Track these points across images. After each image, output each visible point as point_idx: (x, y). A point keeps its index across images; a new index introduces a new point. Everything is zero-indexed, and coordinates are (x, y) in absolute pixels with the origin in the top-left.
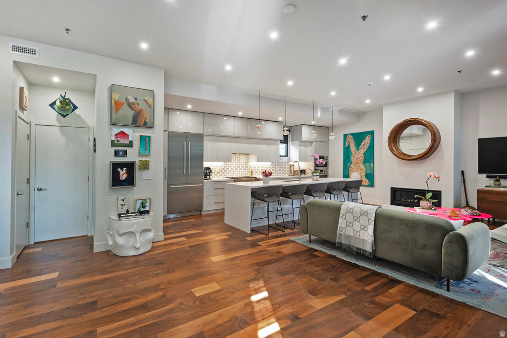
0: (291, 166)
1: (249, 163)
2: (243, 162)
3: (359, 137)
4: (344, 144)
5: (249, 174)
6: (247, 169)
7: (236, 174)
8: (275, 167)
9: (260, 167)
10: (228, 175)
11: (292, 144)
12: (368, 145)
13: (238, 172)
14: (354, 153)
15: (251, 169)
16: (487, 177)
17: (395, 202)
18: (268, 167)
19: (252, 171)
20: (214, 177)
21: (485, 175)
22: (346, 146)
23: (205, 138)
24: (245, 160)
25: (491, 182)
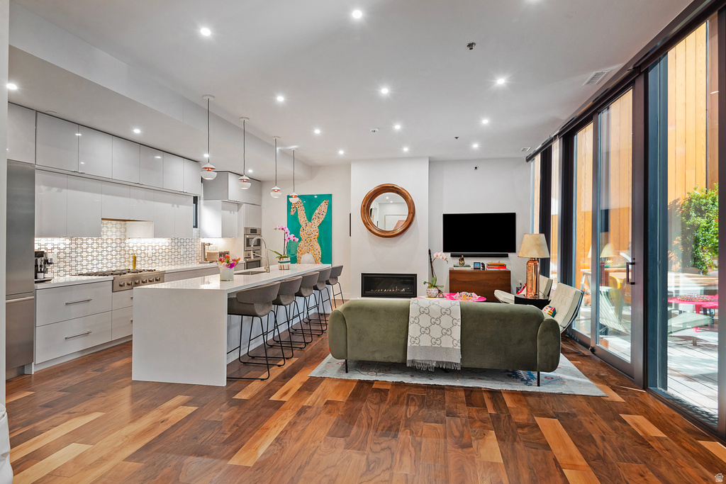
0: (204, 245)
1: (127, 241)
2: (114, 237)
3: (311, 202)
4: (289, 211)
5: (127, 263)
6: (123, 252)
7: (100, 266)
8: (176, 247)
9: (150, 248)
10: (79, 267)
11: (205, 205)
12: (325, 214)
13: (105, 261)
14: (304, 225)
15: (132, 252)
16: (452, 256)
17: (366, 292)
18: (164, 248)
19: (135, 258)
20: (56, 276)
21: (449, 254)
22: (292, 213)
23: (38, 176)
24: (118, 234)
25: (456, 261)
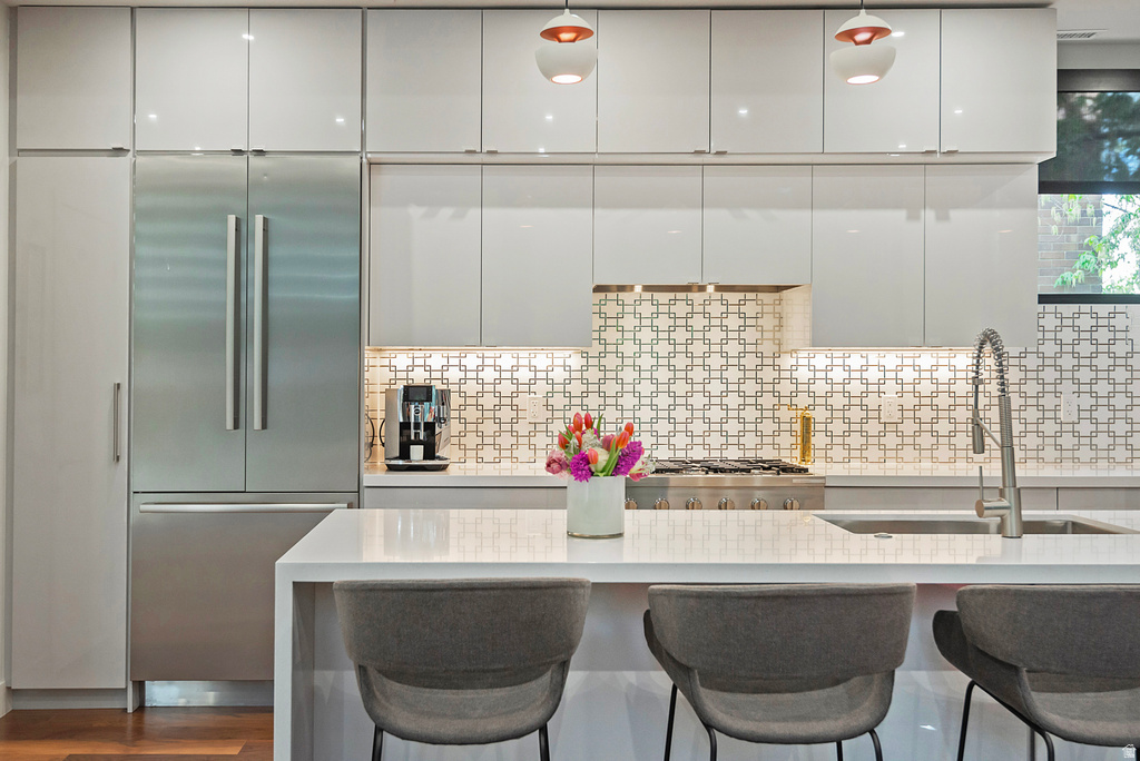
1: (787, 361)
6: (767, 401)
9: (891, 388)
15: (803, 401)
24: (750, 334)
